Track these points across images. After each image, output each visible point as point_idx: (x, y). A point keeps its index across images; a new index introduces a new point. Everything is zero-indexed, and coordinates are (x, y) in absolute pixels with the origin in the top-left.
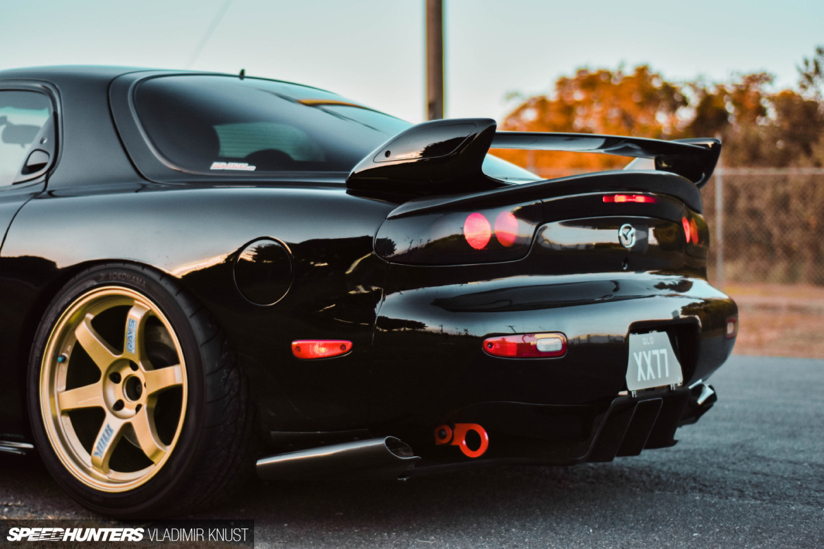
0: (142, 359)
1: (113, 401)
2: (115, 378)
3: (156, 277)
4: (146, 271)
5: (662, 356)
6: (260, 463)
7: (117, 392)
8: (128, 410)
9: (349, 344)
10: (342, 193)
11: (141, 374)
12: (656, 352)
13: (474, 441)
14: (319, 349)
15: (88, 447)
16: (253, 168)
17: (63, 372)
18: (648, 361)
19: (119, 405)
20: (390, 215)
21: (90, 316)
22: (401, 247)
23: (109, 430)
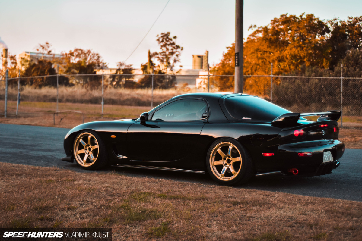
0: (231, 156)
1: (225, 163)
2: (225, 159)
3: (235, 141)
4: (233, 139)
5: (329, 156)
6: (256, 175)
7: (225, 162)
8: (228, 165)
9: (273, 154)
10: (270, 125)
11: (231, 158)
12: (328, 155)
13: (296, 171)
14: (268, 155)
15: (220, 173)
16: (251, 119)
17: (214, 157)
18: (327, 157)
19: (226, 164)
20: (281, 131)
21: (220, 147)
22: (282, 136)
23: (224, 169)
